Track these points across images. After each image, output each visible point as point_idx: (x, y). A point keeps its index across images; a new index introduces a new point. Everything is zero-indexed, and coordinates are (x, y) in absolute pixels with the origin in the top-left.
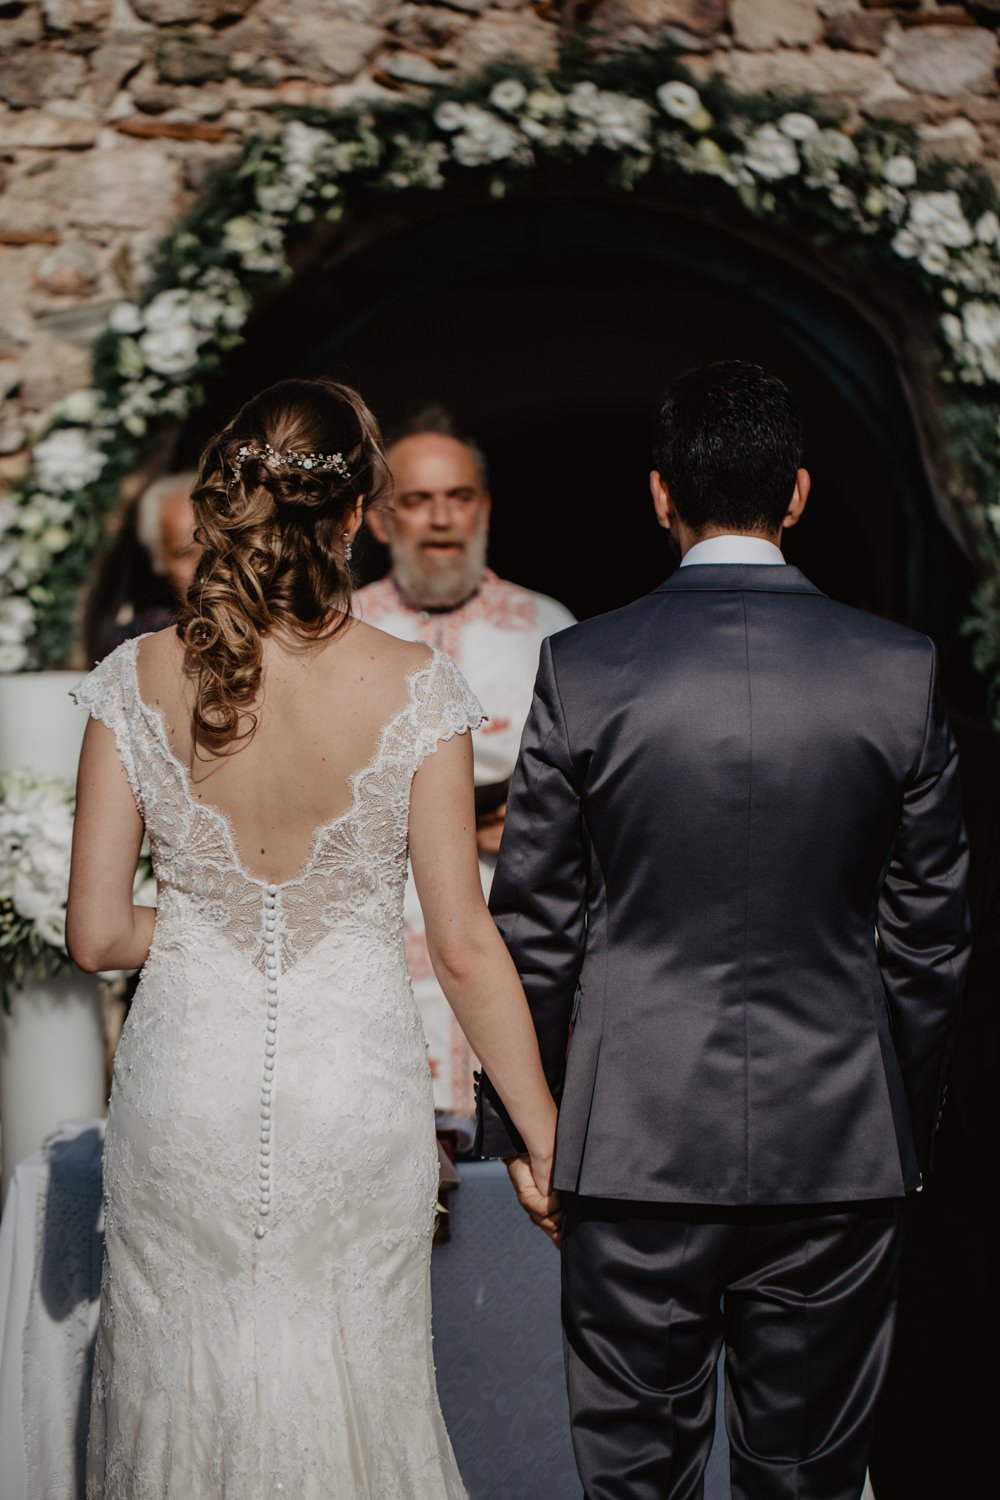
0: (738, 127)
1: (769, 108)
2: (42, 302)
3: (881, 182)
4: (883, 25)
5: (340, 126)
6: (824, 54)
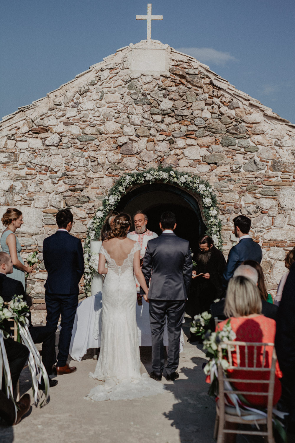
0: (179, 176)
1: (182, 174)
2: (97, 195)
3: (196, 183)
4: (196, 164)
5: (132, 176)
6: (189, 167)
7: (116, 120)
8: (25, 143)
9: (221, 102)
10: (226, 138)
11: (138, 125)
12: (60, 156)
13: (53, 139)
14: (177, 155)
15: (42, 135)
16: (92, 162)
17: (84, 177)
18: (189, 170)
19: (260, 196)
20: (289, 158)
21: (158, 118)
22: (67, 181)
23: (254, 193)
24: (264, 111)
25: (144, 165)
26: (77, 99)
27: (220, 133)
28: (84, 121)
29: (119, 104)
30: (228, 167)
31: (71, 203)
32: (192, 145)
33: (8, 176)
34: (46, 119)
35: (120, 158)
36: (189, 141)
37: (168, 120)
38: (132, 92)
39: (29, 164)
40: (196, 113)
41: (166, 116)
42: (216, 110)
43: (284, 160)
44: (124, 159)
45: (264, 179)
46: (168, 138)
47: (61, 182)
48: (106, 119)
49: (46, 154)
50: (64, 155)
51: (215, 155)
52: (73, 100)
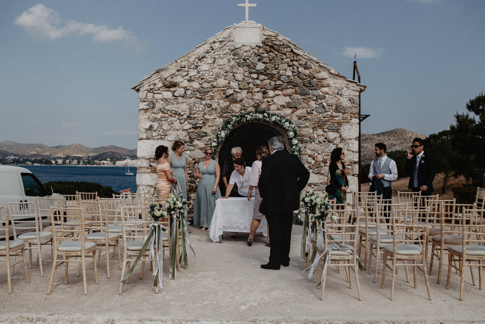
0: (270, 117)
2: (212, 131)
3: (282, 121)
4: (282, 108)
7: (225, 78)
8: (160, 95)
9: (299, 64)
10: (303, 90)
11: (240, 81)
12: (185, 104)
13: (180, 91)
14: (268, 102)
15: (172, 89)
16: (208, 107)
17: (203, 118)
18: (277, 112)
19: (327, 130)
20: (347, 103)
21: (255, 76)
22: (190, 121)
23: (324, 128)
24: (329, 71)
25: (245, 109)
26: (197, 63)
27: (298, 86)
28: (202, 79)
29: (227, 66)
30: (305, 110)
31: (193, 137)
32: (279, 95)
33: (148, 119)
34: (175, 77)
35: (228, 104)
36: (277, 92)
37: (262, 77)
38: (236, 58)
39: (163, 110)
40: (281, 72)
41: (260, 75)
42: (296, 71)
43: (344, 104)
44: (231, 105)
45: (330, 118)
46: (262, 90)
47: (186, 122)
48: (218, 76)
49: (175, 102)
50: (188, 103)
51: (295, 102)
52: (194, 64)
